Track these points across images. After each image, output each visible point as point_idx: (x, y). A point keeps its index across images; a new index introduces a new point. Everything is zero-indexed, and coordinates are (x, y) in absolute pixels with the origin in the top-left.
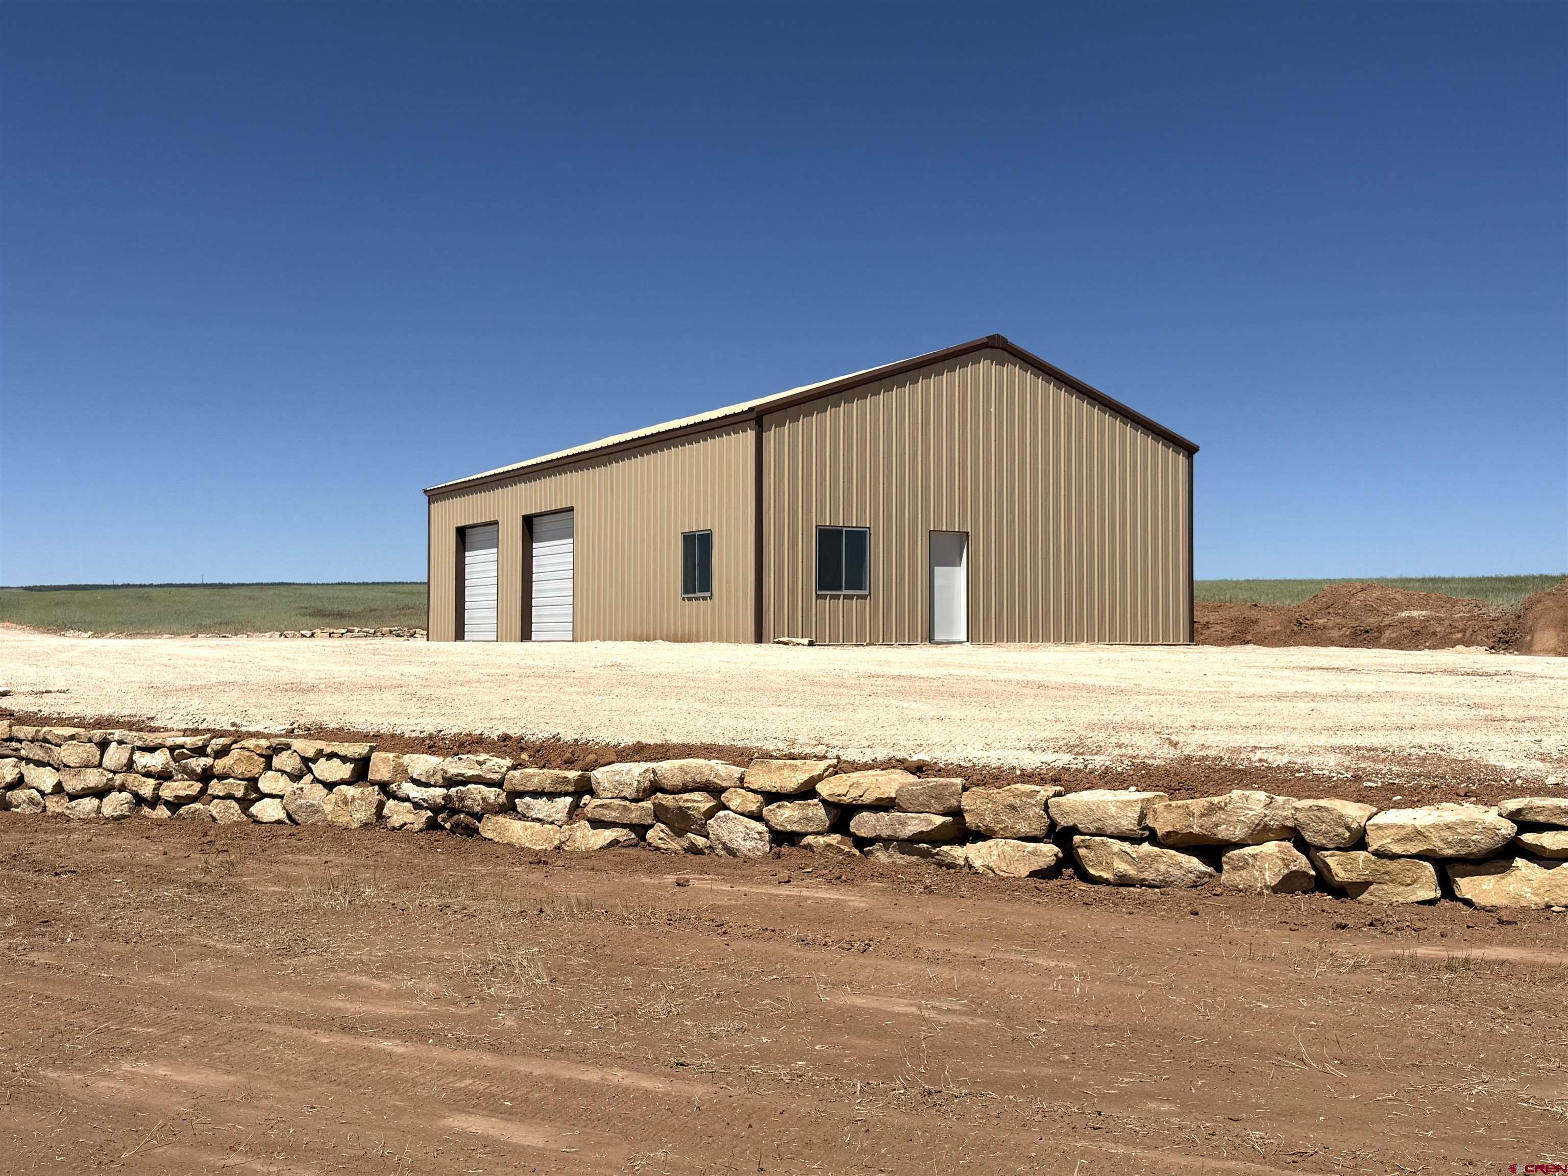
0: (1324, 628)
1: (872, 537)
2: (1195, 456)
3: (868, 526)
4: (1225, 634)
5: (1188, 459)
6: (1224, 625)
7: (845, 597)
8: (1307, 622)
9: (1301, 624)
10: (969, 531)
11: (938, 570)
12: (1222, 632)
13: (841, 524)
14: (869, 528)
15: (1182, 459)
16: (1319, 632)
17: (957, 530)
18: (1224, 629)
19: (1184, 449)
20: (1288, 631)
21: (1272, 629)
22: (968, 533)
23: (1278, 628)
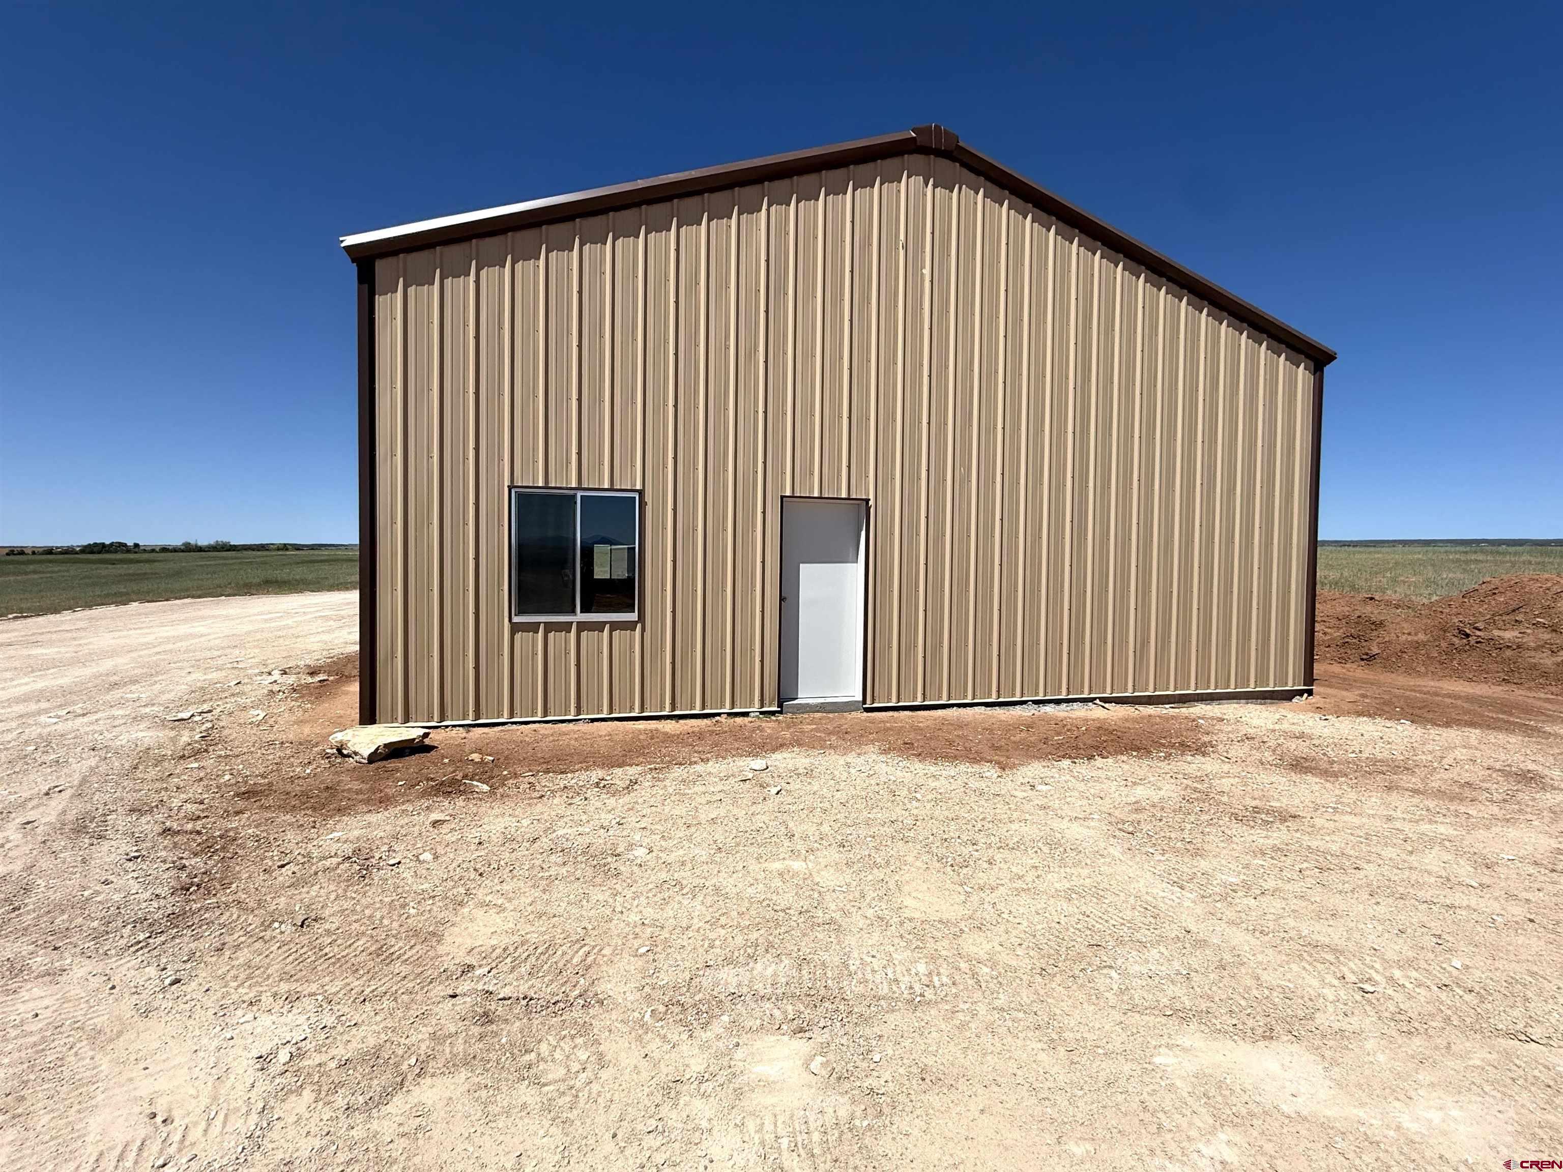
0: (1519, 647)
1: (649, 508)
2: (1327, 369)
3: (638, 487)
4: (1328, 637)
5: (1314, 375)
6: (1327, 624)
7: (583, 627)
8: (1478, 633)
9: (1468, 636)
10: (872, 497)
11: (807, 571)
12: (1325, 634)
13: (574, 484)
14: (641, 493)
15: (1302, 375)
16: (1509, 653)
17: (844, 495)
18: (1329, 630)
19: (1308, 356)
20: (1444, 645)
21: (1410, 638)
22: (867, 501)
23: (1421, 637)
